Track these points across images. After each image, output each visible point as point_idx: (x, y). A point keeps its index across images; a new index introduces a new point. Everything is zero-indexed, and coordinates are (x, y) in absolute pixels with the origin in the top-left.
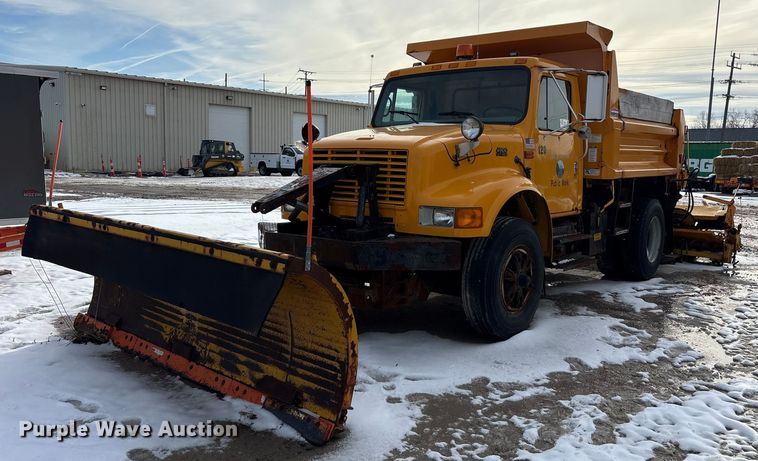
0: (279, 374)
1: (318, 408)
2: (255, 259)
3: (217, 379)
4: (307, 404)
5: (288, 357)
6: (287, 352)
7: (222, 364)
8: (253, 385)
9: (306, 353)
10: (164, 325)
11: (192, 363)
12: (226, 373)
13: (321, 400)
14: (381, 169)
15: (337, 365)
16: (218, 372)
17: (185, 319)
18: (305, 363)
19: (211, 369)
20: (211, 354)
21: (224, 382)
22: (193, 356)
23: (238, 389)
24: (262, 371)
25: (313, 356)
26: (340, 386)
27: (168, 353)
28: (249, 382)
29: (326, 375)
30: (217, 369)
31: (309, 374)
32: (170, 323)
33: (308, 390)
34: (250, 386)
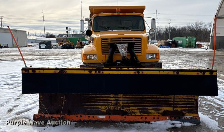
0: (170, 109)
1: (190, 114)
2: (202, 73)
3: (142, 118)
4: (186, 114)
5: (173, 103)
6: (172, 101)
7: (140, 112)
8: (160, 115)
9: (180, 100)
10: (100, 107)
11: (125, 116)
12: (145, 115)
13: (190, 112)
14: (135, 44)
15: (194, 100)
16: (141, 115)
17: (113, 102)
18: (180, 103)
19: (135, 115)
20: (133, 111)
21: (146, 118)
22: (124, 113)
23: (154, 118)
24: (162, 110)
25: (184, 100)
26: (196, 106)
27: (108, 116)
28: (157, 115)
29: (190, 104)
30: (140, 114)
31: (183, 106)
32: (103, 105)
33: (184, 110)
34: (159, 116)
